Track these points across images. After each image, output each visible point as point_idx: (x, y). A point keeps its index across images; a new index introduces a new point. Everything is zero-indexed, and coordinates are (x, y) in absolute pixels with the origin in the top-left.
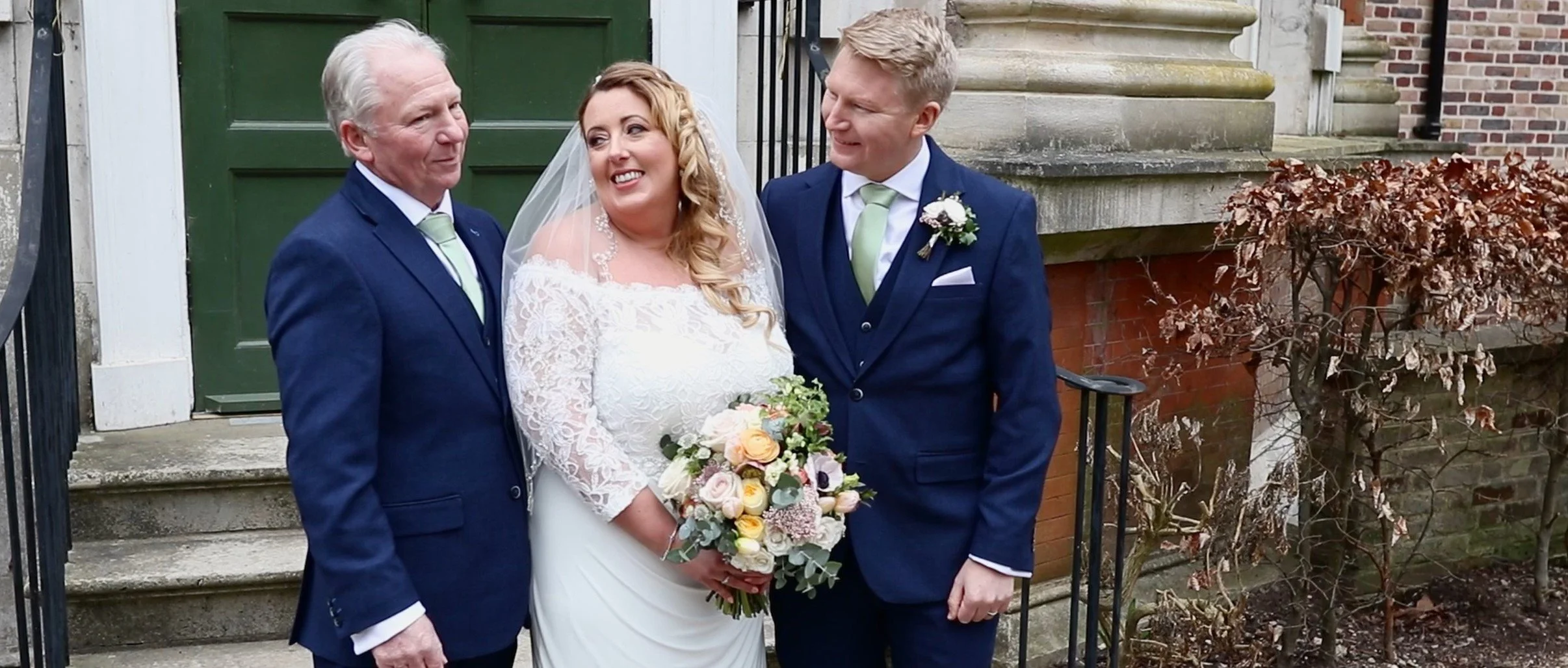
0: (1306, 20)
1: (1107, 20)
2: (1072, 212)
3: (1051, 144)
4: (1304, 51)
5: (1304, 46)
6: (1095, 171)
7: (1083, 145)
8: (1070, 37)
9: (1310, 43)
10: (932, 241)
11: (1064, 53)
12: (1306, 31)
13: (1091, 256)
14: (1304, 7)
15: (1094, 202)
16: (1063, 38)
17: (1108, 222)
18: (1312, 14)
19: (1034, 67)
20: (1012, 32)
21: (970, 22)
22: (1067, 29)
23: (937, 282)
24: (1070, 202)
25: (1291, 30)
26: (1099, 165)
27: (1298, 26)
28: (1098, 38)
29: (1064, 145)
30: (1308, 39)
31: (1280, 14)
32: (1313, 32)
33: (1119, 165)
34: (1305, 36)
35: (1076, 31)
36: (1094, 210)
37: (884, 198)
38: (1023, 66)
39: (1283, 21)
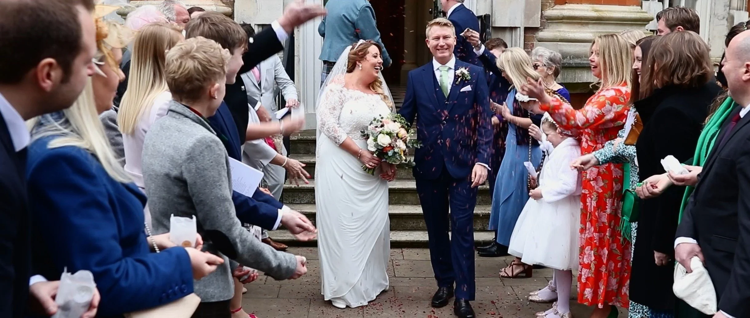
0: (727, 16)
1: (593, 20)
2: (567, 77)
3: (568, 57)
4: (726, 27)
5: (726, 25)
6: (574, 65)
7: (580, 58)
8: (580, 26)
9: (728, 24)
10: (459, 80)
11: (575, 31)
12: (727, 20)
13: (583, 92)
14: (726, 11)
15: (575, 74)
16: (577, 26)
17: (580, 80)
18: (729, 13)
19: (562, 35)
20: (559, 24)
21: (549, 21)
22: (578, 23)
23: (462, 90)
24: (566, 74)
25: (721, 20)
26: (575, 63)
27: (724, 18)
28: (590, 26)
29: (573, 58)
30: (728, 23)
31: (718, 14)
32: (729, 20)
33: (583, 64)
34: (726, 22)
35: (582, 24)
36: (575, 77)
37: (446, 69)
38: (559, 35)
39: (719, 16)
